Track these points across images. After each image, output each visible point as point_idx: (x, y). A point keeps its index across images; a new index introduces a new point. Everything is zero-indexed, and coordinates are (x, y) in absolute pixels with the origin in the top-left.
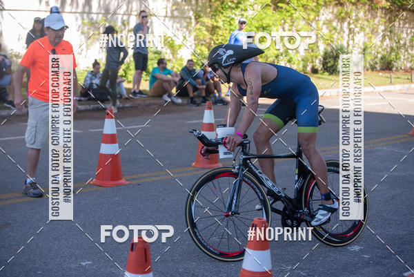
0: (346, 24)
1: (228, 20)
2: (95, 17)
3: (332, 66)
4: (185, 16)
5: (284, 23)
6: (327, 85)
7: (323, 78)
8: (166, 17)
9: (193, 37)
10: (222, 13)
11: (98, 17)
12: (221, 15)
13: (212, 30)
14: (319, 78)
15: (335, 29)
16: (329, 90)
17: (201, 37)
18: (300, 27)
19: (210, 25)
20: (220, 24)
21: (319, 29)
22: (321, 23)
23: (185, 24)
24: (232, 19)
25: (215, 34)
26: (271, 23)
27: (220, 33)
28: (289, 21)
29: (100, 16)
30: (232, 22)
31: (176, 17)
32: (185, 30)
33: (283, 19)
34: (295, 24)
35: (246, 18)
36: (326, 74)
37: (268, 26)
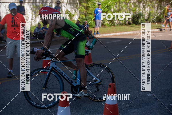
0: (141, 4)
1: (93, 3)
2: (38, 4)
3: (137, 21)
4: (75, 2)
5: (116, 4)
6: (135, 29)
7: (133, 27)
8: (67, 3)
9: (78, 11)
10: (90, 1)
11: (39, 4)
12: (90, 2)
13: (86, 8)
14: (131, 27)
15: (137, 6)
16: (136, 31)
17: (82, 11)
18: (123, 5)
19: (85, 6)
20: (90, 5)
21: (131, 6)
22: (131, 4)
23: (75, 6)
24: (95, 3)
25: (87, 9)
26: (111, 4)
27: (90, 9)
28: (118, 3)
29: (40, 4)
30: (95, 4)
31: (72, 3)
32: (75, 8)
33: (116, 3)
34: (121, 5)
35: (101, 2)
36: (134, 25)
37: (110, 6)
